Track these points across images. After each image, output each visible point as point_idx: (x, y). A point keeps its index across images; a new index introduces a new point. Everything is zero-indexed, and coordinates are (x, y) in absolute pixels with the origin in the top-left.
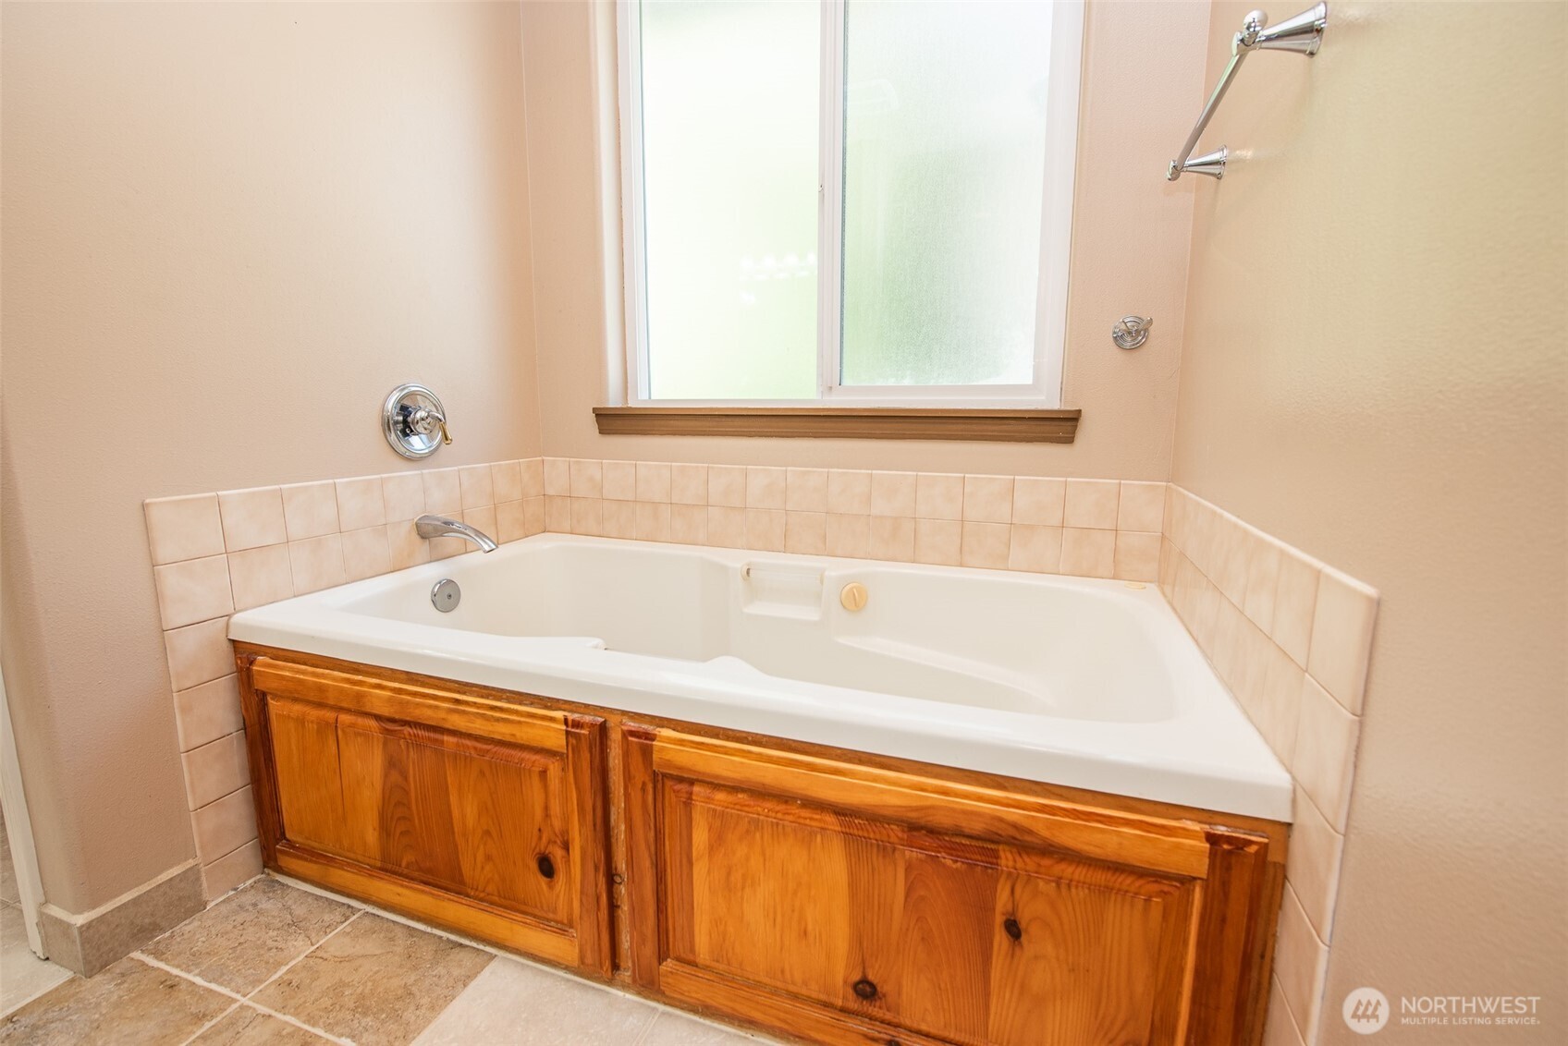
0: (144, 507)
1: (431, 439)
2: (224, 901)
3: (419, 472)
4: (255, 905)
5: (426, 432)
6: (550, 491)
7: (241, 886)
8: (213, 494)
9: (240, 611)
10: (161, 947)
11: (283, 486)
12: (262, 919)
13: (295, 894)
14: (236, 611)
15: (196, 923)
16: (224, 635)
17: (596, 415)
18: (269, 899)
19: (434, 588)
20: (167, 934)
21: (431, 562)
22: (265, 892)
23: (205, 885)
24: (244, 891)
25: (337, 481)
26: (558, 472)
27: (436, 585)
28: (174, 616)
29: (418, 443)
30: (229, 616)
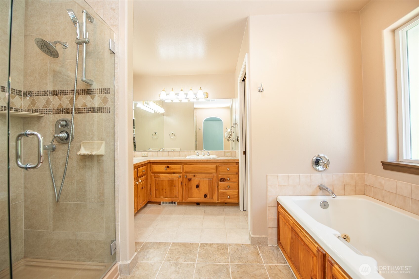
0: (267, 176)
1: (323, 167)
2: (270, 246)
3: (321, 174)
4: (274, 250)
5: (322, 165)
6: (367, 183)
7: (274, 246)
8: (277, 175)
9: (279, 196)
10: (260, 247)
11: (289, 175)
12: (273, 253)
13: (280, 253)
14: (278, 196)
15: (266, 247)
16: (276, 199)
17: (382, 164)
18: (276, 251)
19: (321, 202)
20: (262, 246)
21: (322, 195)
22: (276, 249)
23: (268, 241)
24: (274, 247)
25: (300, 174)
26: (369, 178)
27: (322, 201)
28: (269, 194)
29: (320, 168)
30: (277, 196)
